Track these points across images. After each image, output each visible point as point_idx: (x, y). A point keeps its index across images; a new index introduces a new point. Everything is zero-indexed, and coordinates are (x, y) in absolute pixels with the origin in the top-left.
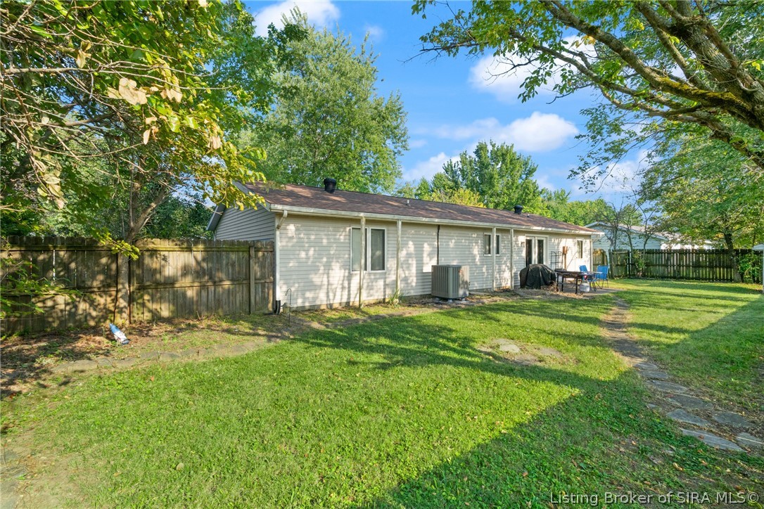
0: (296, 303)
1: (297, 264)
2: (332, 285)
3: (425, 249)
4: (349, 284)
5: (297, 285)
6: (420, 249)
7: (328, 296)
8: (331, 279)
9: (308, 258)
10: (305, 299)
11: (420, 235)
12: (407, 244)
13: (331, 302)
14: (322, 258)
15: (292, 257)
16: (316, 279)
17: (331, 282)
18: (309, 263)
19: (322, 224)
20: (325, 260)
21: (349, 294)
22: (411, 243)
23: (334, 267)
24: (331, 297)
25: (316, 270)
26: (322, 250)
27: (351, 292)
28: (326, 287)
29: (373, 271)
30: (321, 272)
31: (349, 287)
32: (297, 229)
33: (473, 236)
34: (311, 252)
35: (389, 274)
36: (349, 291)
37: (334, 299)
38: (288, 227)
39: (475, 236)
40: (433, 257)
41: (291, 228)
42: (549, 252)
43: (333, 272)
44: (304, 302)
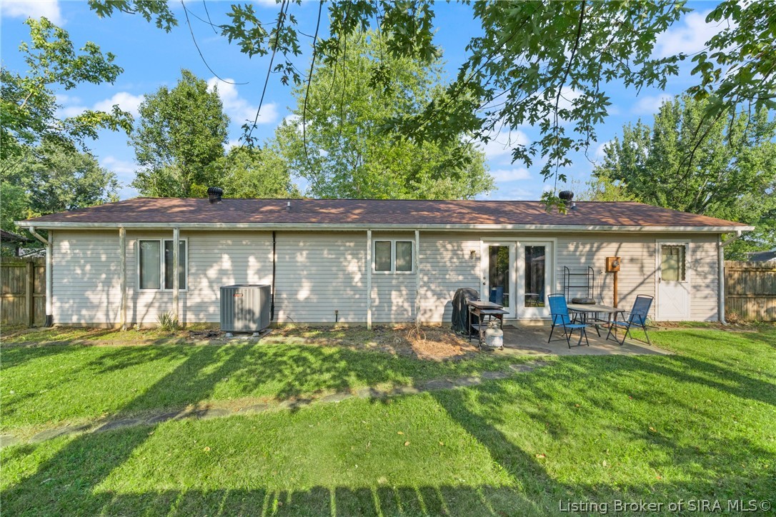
0: (71, 319)
1: (71, 280)
2: (112, 303)
3: (250, 264)
4: (135, 303)
5: (71, 301)
6: (244, 264)
7: (107, 315)
8: (111, 297)
9: (84, 274)
10: (81, 316)
11: (243, 245)
12: (221, 258)
13: (112, 321)
14: (101, 274)
15: (65, 272)
16: (94, 297)
17: (111, 300)
18: (86, 280)
19: (100, 238)
20: (104, 276)
21: (135, 315)
22: (226, 257)
23: (115, 284)
24: (112, 316)
25: (93, 286)
26: (98, 266)
27: (138, 313)
28: (105, 304)
29: (167, 290)
30: (100, 288)
31: (135, 307)
32: (71, 245)
33: (348, 244)
34: (88, 267)
35: (191, 295)
36: (135, 311)
37: (115, 319)
38: (62, 244)
39: (352, 244)
40: (266, 275)
41: (65, 245)
42: (557, 268)
43: (114, 289)
44: (79, 319)
